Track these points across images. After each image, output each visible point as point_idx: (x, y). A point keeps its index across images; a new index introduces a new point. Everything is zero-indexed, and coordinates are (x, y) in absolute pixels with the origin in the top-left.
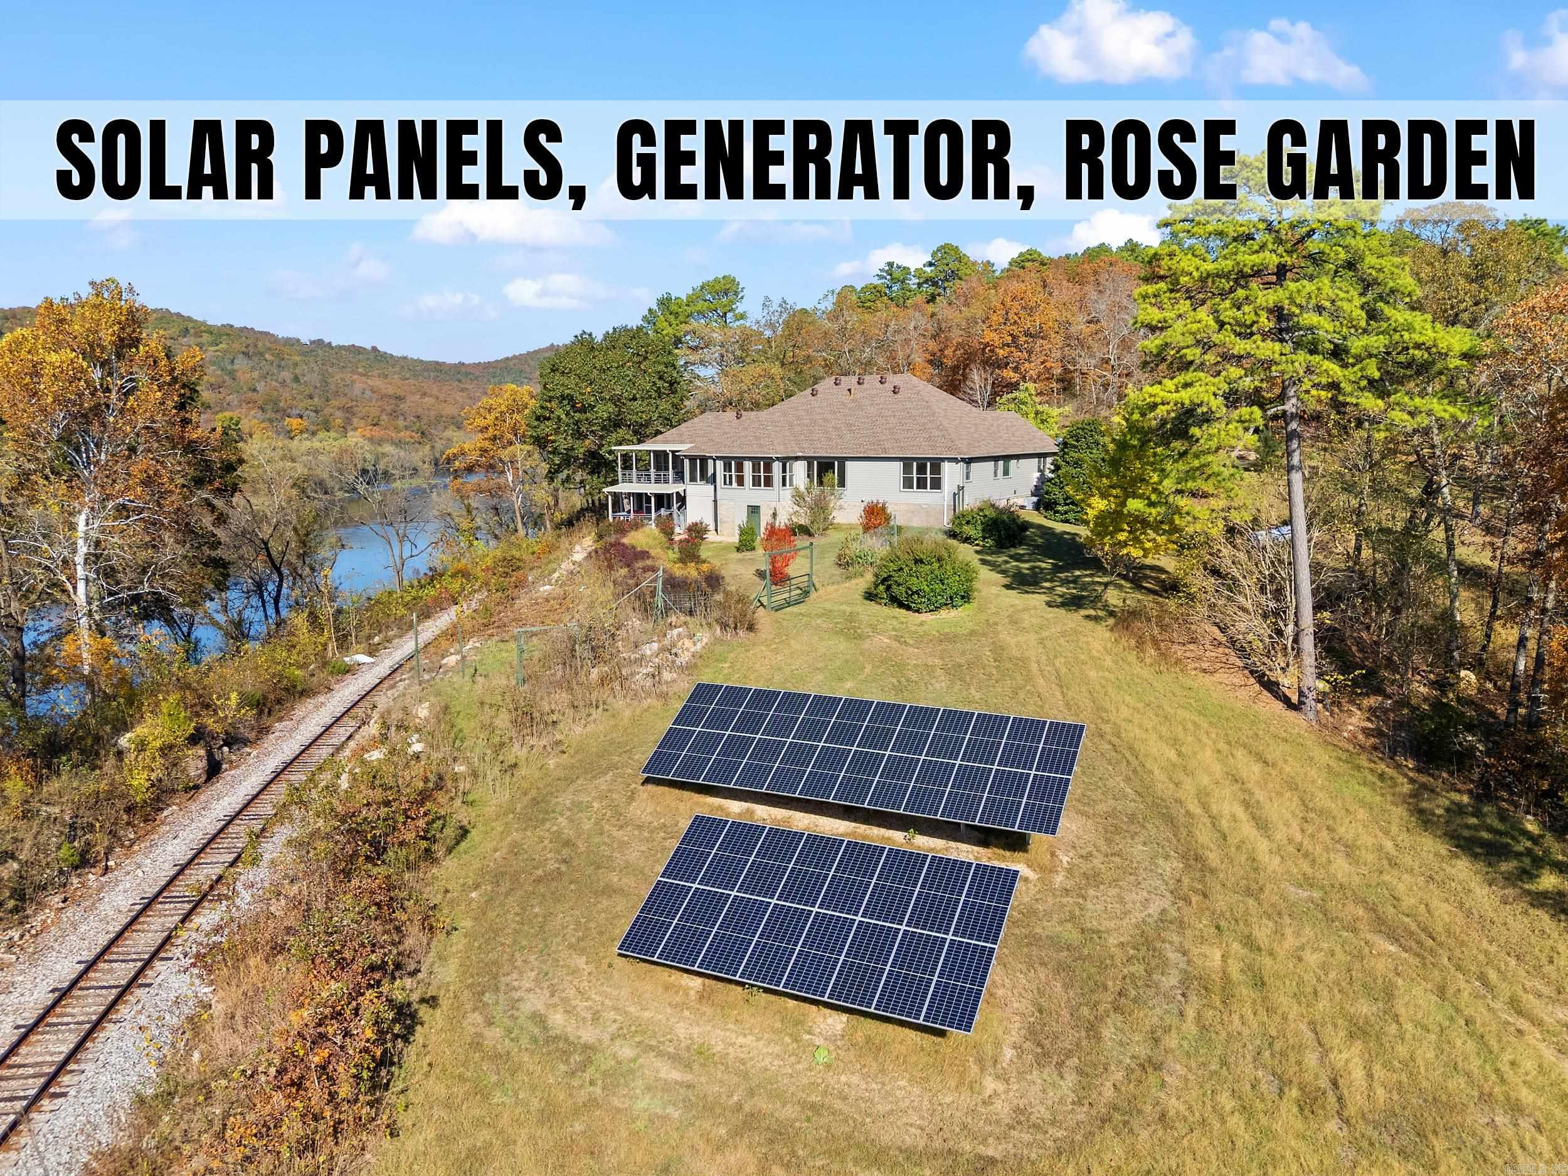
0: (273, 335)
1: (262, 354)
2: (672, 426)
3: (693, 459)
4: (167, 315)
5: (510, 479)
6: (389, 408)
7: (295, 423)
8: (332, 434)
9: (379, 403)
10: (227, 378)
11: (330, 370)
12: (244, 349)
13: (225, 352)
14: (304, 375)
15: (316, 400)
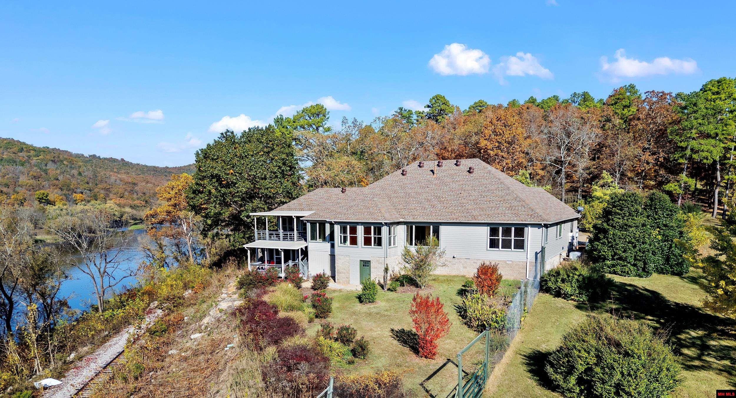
0: (69, 152)
1: (62, 161)
2: (294, 199)
3: (313, 223)
4: (12, 142)
5: (185, 229)
6: (129, 189)
7: (78, 196)
8: (98, 202)
9: (124, 187)
10: (43, 173)
11: (98, 170)
12: (52, 159)
13: (42, 160)
14: (84, 172)
15: (90, 184)
